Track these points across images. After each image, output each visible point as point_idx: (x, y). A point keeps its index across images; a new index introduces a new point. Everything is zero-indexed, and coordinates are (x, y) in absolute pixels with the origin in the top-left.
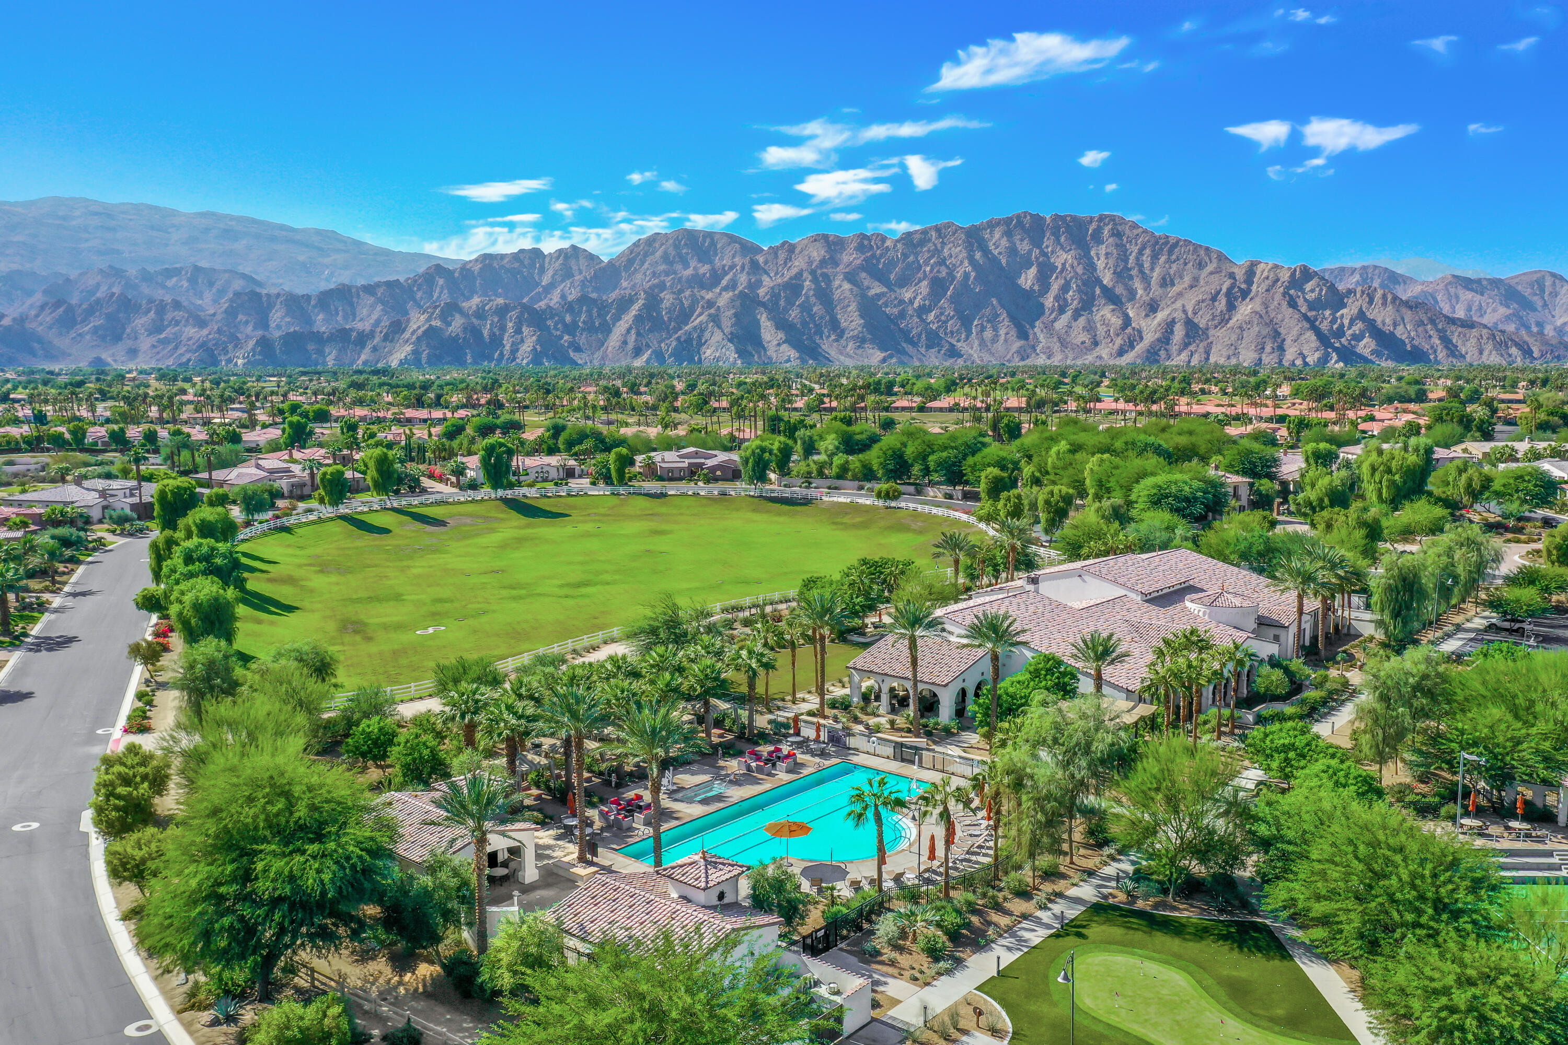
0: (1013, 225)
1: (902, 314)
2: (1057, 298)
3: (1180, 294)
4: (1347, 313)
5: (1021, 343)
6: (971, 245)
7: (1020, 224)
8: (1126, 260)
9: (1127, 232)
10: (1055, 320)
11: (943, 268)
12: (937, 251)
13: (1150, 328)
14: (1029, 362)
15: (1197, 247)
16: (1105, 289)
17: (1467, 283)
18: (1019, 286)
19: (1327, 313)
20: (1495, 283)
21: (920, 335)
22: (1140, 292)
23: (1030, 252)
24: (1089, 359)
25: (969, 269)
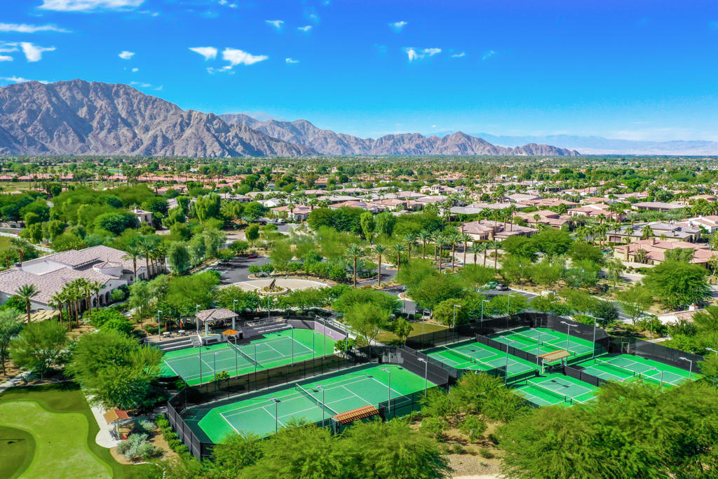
0: (72, 85)
1: (12, 128)
2: (98, 123)
3: (159, 123)
4: (231, 134)
5: (81, 144)
6: (49, 93)
7: (76, 85)
8: (132, 106)
9: (132, 93)
10: (99, 133)
11: (34, 105)
12: (29, 96)
13: (146, 138)
14: (86, 154)
15: (165, 102)
16: (122, 119)
17: (278, 124)
18: (78, 116)
19: (223, 134)
20: (288, 124)
21: (23, 139)
22: (140, 122)
23: (82, 99)
24: (117, 153)
25: (49, 106)
